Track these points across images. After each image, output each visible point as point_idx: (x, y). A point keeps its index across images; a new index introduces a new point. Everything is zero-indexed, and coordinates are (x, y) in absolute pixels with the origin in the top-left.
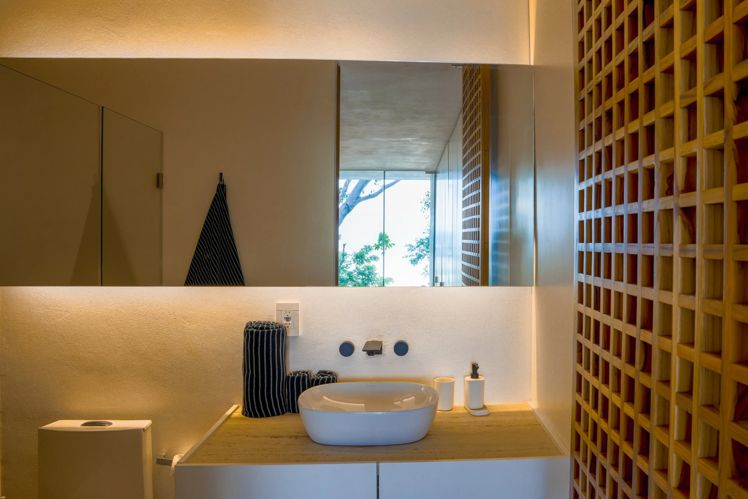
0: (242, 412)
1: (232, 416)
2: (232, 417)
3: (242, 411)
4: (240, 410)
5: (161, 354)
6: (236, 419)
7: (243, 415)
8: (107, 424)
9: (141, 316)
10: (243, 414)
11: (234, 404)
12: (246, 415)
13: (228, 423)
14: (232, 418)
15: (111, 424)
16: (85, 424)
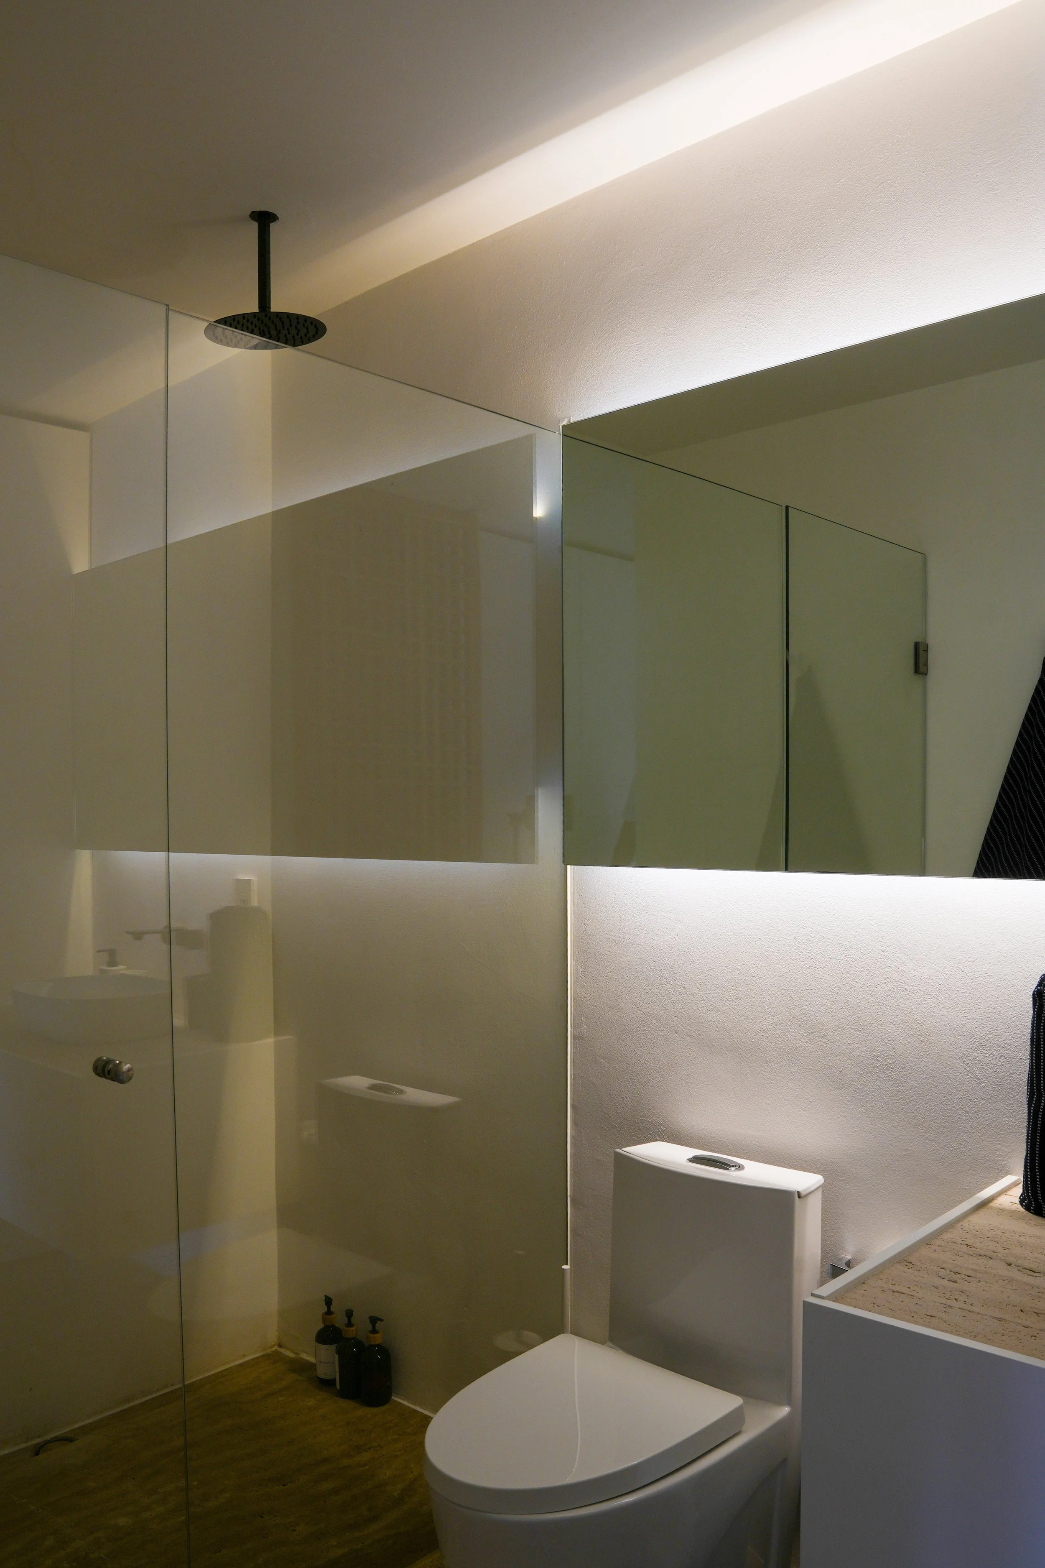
0: (1020, 1198)
1: (995, 1202)
2: (991, 1204)
3: (1021, 1195)
4: (1019, 1191)
5: (852, 1029)
6: (1002, 1211)
7: (1022, 1206)
8: (733, 1166)
9: (814, 941)
10: (1022, 1202)
11: (1010, 1174)
12: (1028, 1208)
13: (978, 1219)
14: (992, 1208)
15: (740, 1167)
16: (696, 1160)
